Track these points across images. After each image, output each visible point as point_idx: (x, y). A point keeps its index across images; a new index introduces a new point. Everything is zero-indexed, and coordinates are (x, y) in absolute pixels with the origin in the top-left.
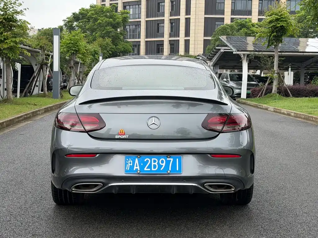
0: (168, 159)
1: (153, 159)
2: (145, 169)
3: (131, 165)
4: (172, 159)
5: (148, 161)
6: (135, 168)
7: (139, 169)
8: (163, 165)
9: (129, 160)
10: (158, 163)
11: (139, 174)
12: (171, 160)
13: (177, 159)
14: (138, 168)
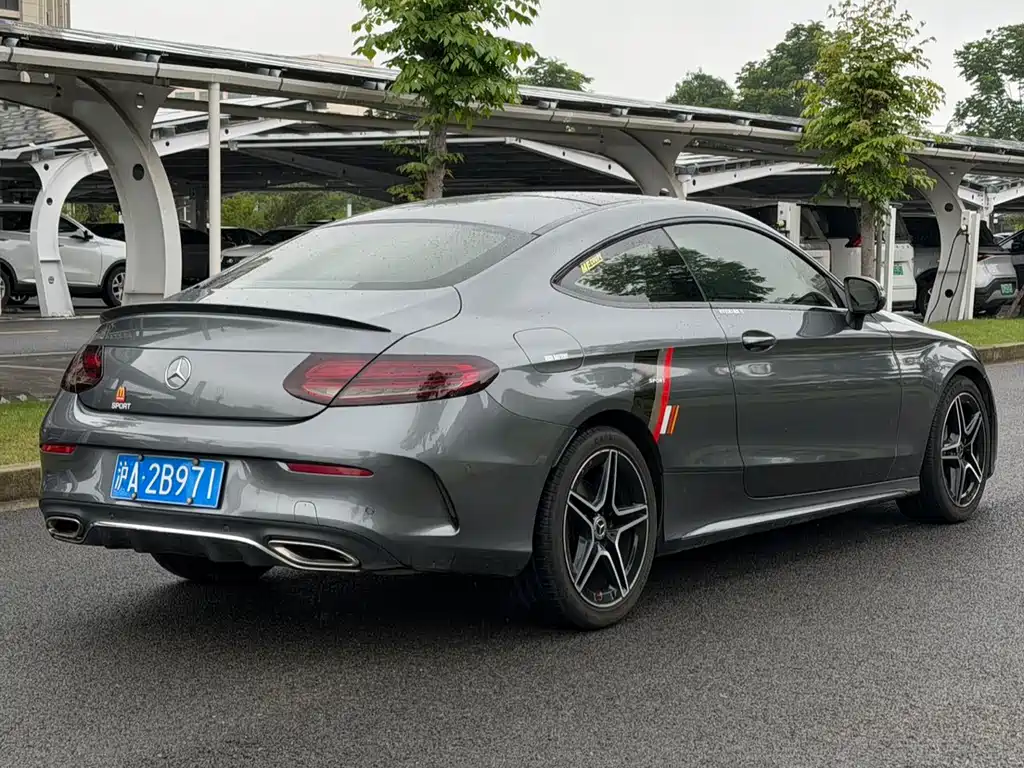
0: (194, 468)
1: (165, 466)
2: (148, 491)
3: (125, 477)
4: (202, 469)
5: (155, 469)
6: (131, 485)
7: (136, 490)
8: (181, 484)
9: (123, 465)
10: (174, 478)
11: (134, 501)
12: (198, 472)
13: (213, 470)
14: (135, 486)
